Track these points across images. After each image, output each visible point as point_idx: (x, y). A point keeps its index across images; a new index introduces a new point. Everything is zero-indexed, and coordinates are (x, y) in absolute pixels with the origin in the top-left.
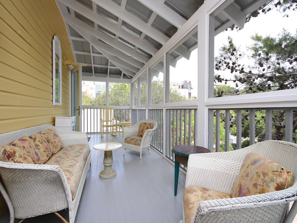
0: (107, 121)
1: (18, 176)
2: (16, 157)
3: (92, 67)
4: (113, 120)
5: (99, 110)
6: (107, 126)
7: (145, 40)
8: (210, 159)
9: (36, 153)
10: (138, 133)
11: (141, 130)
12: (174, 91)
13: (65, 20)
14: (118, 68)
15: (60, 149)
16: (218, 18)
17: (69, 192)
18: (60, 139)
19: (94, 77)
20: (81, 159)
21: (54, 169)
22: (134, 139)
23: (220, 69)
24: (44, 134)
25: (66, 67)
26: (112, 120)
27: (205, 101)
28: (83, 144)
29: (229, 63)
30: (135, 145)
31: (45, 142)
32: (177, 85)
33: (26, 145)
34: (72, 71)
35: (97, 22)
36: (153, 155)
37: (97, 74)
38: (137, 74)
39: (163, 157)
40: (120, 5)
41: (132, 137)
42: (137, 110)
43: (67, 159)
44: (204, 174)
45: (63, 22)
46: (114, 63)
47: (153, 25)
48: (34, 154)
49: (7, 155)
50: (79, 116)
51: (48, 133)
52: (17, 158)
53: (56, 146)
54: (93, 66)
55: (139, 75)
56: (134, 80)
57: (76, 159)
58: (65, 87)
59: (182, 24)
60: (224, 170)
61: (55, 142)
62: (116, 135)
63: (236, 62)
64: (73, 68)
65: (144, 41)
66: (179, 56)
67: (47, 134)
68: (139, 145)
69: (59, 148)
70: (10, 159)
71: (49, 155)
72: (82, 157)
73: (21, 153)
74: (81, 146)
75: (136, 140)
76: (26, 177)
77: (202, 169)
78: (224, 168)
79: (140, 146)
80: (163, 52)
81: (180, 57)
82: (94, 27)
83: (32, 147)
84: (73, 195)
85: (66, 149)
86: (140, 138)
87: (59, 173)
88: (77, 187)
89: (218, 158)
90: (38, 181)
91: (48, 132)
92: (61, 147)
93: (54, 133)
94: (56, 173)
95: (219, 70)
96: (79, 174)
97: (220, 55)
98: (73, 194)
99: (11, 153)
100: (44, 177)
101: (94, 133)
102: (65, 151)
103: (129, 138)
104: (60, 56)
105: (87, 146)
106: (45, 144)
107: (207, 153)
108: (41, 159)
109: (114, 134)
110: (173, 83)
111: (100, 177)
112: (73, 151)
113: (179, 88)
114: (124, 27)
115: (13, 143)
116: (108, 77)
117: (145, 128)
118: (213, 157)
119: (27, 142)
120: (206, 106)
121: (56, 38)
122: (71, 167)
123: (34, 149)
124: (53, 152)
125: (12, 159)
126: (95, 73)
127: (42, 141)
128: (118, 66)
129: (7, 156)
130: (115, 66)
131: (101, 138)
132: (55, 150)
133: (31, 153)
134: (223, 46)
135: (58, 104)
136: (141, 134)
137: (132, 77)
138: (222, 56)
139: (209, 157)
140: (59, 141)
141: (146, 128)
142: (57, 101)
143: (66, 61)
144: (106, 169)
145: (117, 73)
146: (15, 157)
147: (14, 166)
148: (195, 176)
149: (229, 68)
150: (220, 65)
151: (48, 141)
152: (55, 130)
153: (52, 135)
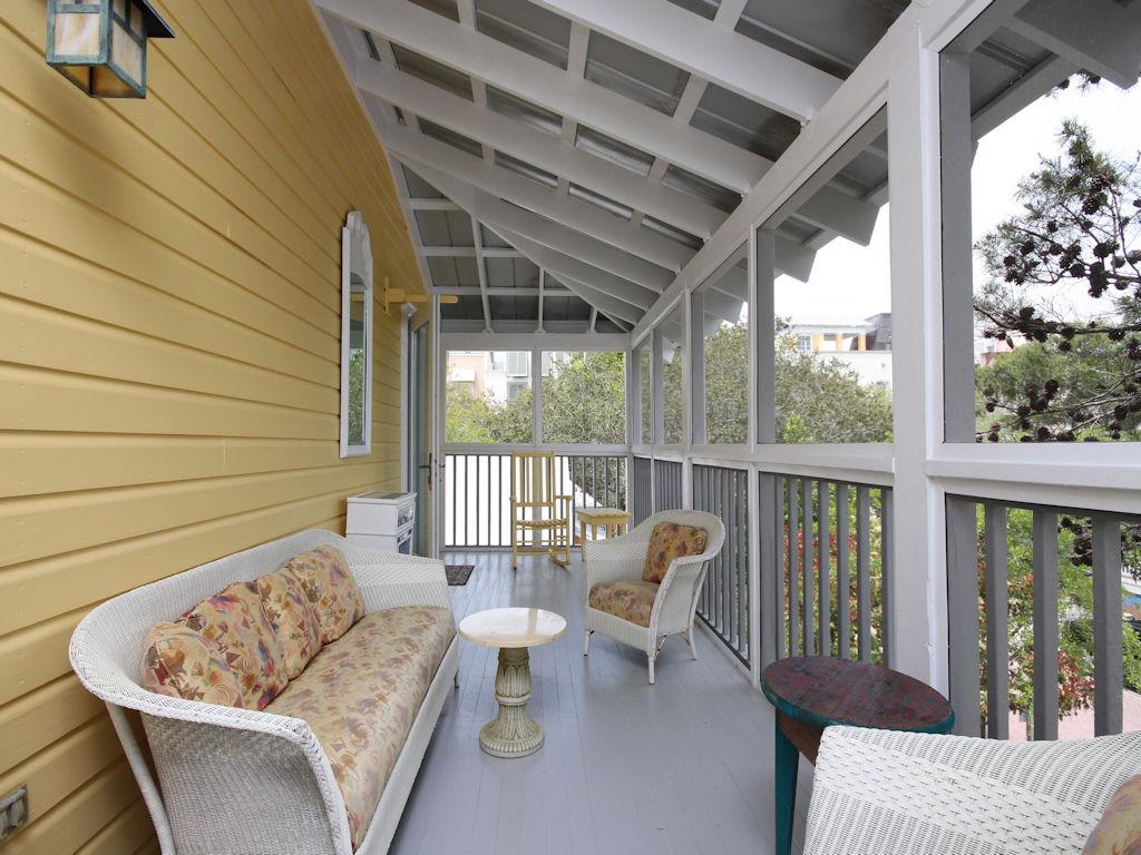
0: (537, 505)
1: (187, 739)
2: (185, 672)
3: (480, 297)
4: (558, 501)
5: (506, 460)
6: (537, 526)
7: (673, 181)
8: (926, 765)
9: (261, 643)
10: (643, 565)
11: (657, 556)
12: (827, 363)
13: (388, 149)
14: (574, 292)
15: (351, 621)
16: (999, 49)
17: (339, 817)
18: (350, 586)
19: (488, 334)
20: (410, 671)
21: (288, 733)
22: (625, 594)
23: (1035, 277)
24: (301, 568)
25: (390, 315)
26: (554, 500)
27: (930, 457)
28: (431, 608)
29: (1075, 250)
30: (630, 618)
31: (299, 601)
32: (845, 336)
33: (232, 616)
34: (410, 323)
35: (490, 141)
36: (707, 664)
37: (502, 323)
38: (650, 312)
39: (750, 682)
40: (564, 66)
41: (619, 586)
42: (652, 462)
43: (363, 671)
44: (894, 839)
45: (382, 156)
46: (557, 275)
47: (696, 122)
48: (257, 651)
49: (158, 666)
50: (431, 489)
51: (313, 566)
52: (188, 679)
53: (338, 614)
54: (485, 292)
55: (656, 317)
56: (640, 338)
57: (392, 672)
58: (385, 384)
59: (821, 101)
60: (1001, 835)
61: (334, 598)
62: (567, 563)
63: (1119, 241)
64: (415, 310)
65: (669, 183)
66: (819, 231)
67: (311, 568)
68: (644, 621)
69: (347, 620)
70: (167, 681)
71: (308, 649)
72: (417, 666)
73: (199, 660)
74: (420, 613)
75: (633, 601)
76: (207, 749)
77: (884, 812)
78: (1000, 824)
79: (647, 626)
80: (744, 226)
81: (824, 234)
82: (482, 157)
83: (251, 625)
84: (356, 829)
85: (372, 625)
86: (646, 590)
87: (305, 748)
88: (374, 796)
89: (970, 768)
90: (245, 767)
91: (314, 562)
92: (355, 616)
93: (334, 566)
94: (295, 746)
95: (1025, 285)
96: (391, 738)
97: (1028, 212)
98: (358, 825)
99: (168, 659)
100: (262, 754)
101: (489, 549)
102: (366, 634)
103: (606, 587)
104: (369, 279)
105: (441, 617)
106: (298, 609)
107: (912, 734)
108: (278, 666)
109: (561, 558)
110: (826, 327)
111: (482, 747)
112: (391, 638)
113: (855, 347)
114: (584, 142)
115: (193, 613)
116: (541, 334)
117: (673, 547)
118: (945, 761)
119: (238, 606)
120: (932, 478)
121: (356, 219)
122: (367, 709)
123: (259, 630)
124: (325, 636)
125: (172, 681)
126: (492, 318)
127: (289, 599)
128: (576, 288)
129: (156, 670)
130: (561, 287)
131: (512, 574)
132: (333, 627)
133: (246, 649)
134: (1039, 169)
135: (357, 450)
136: (657, 571)
137: (631, 327)
138: (1037, 216)
139: (922, 754)
140: (349, 595)
141: (678, 548)
142: (356, 438)
143: (391, 290)
144: (503, 715)
145: (573, 315)
146: (182, 674)
147: (170, 708)
148: (849, 839)
149: (1078, 272)
150: (1033, 256)
151: (312, 596)
152: (336, 550)
153: (328, 570)
